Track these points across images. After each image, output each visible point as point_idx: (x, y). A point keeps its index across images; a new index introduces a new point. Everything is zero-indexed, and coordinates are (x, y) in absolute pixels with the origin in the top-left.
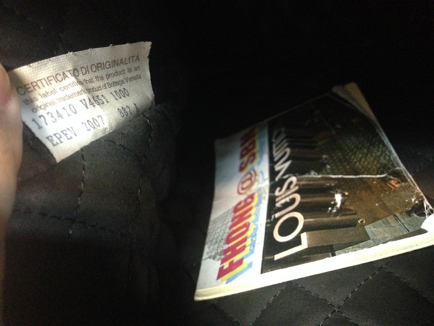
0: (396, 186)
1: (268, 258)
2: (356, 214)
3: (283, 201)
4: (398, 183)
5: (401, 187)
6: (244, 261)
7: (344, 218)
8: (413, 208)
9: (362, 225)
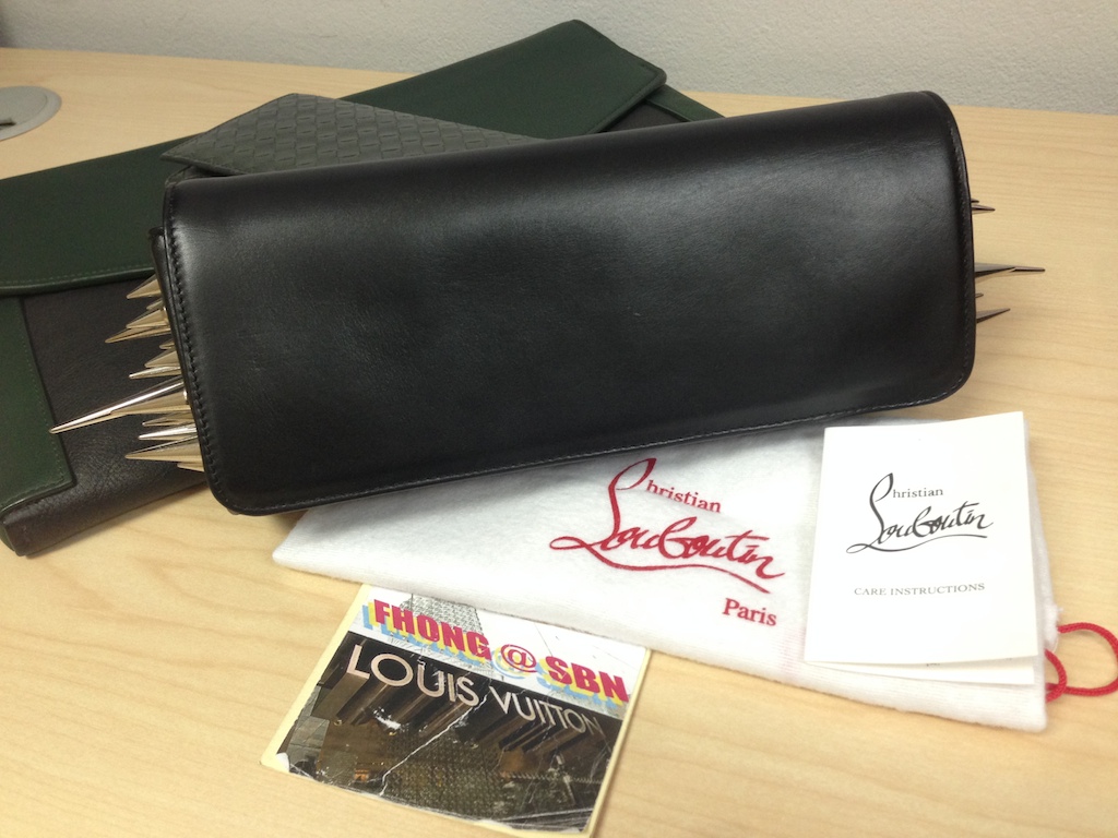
0: (357, 776)
1: (364, 642)
2: (353, 723)
3: (441, 680)
4: (359, 779)
5: (351, 777)
6: (380, 624)
7: (357, 714)
8: (314, 766)
9: (332, 720)
